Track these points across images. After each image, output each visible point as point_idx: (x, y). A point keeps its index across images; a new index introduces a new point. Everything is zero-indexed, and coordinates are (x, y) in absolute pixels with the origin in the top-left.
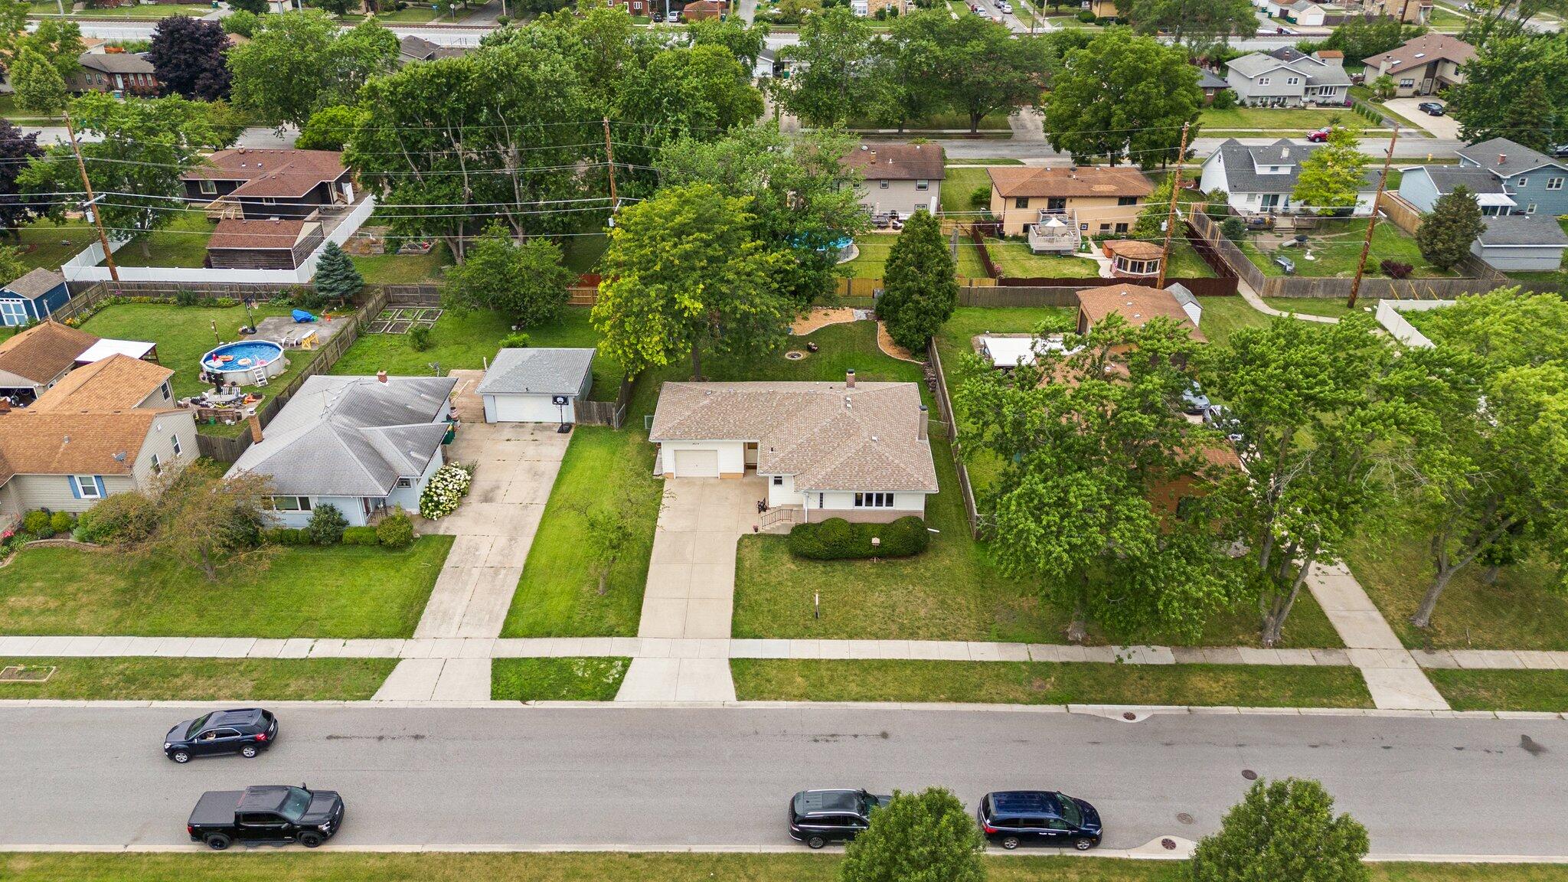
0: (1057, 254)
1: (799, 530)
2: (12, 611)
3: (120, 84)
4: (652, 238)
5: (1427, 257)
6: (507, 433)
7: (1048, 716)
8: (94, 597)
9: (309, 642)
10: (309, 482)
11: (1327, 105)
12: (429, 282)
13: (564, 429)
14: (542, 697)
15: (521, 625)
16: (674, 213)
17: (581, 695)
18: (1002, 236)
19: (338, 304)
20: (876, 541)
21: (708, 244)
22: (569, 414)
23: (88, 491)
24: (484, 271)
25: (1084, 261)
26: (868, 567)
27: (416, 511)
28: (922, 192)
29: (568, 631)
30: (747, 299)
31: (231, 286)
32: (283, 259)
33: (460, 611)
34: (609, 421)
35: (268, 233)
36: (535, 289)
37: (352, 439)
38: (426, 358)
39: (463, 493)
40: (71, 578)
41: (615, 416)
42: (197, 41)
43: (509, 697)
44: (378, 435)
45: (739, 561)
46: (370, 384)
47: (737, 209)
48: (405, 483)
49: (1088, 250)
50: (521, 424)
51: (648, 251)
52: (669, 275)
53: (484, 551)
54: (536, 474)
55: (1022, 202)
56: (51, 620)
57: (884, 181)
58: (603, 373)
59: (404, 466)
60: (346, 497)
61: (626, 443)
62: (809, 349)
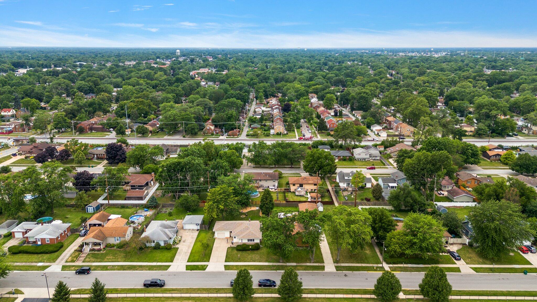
0: (300, 196)
1: (238, 246)
2: (107, 259)
3: (96, 156)
4: (215, 195)
5: (374, 197)
6: (187, 231)
7: (273, 272)
8: (120, 257)
9: (156, 263)
10: (155, 238)
11: (375, 160)
12: (171, 203)
13: (198, 230)
14: (194, 270)
15: (190, 260)
16: (220, 191)
17: (200, 270)
18: (290, 192)
19: (153, 207)
20: (250, 247)
21: (225, 196)
22: (198, 227)
23: (118, 240)
24: (183, 201)
25: (306, 197)
26: (249, 252)
27: (172, 244)
28: (274, 182)
29: (198, 261)
30: (231, 206)
31: (132, 204)
32: (141, 198)
33: (180, 259)
34: (206, 229)
35: (137, 192)
36: (193, 204)
37: (162, 231)
38: (171, 218)
39: (180, 241)
40: (116, 254)
41: (207, 228)
42: (117, 148)
43: (189, 270)
44: (167, 230)
45: (227, 251)
46: (164, 222)
47: (231, 190)
48: (171, 238)
49: (307, 195)
50: (190, 229)
51: (214, 197)
52: (218, 202)
53: (184, 250)
54: (192, 238)
55: (294, 185)
56: (114, 260)
57: (266, 180)
58: (205, 220)
59: (171, 235)
60: (161, 241)
61: (209, 232)
62: (246, 215)
